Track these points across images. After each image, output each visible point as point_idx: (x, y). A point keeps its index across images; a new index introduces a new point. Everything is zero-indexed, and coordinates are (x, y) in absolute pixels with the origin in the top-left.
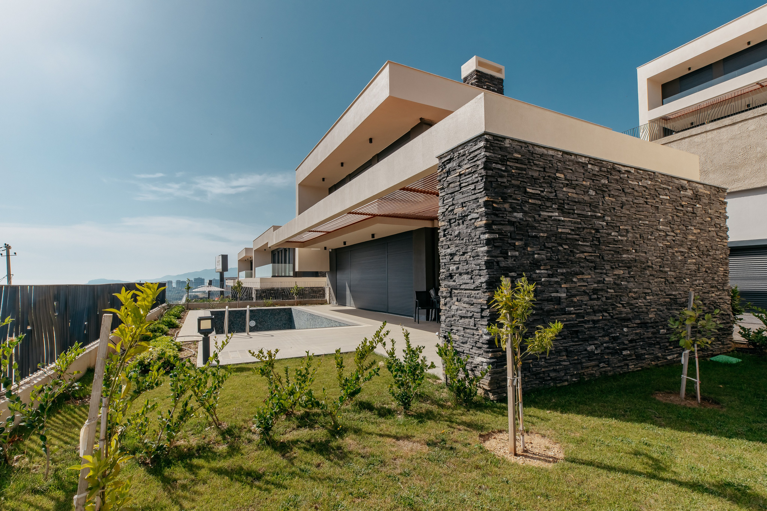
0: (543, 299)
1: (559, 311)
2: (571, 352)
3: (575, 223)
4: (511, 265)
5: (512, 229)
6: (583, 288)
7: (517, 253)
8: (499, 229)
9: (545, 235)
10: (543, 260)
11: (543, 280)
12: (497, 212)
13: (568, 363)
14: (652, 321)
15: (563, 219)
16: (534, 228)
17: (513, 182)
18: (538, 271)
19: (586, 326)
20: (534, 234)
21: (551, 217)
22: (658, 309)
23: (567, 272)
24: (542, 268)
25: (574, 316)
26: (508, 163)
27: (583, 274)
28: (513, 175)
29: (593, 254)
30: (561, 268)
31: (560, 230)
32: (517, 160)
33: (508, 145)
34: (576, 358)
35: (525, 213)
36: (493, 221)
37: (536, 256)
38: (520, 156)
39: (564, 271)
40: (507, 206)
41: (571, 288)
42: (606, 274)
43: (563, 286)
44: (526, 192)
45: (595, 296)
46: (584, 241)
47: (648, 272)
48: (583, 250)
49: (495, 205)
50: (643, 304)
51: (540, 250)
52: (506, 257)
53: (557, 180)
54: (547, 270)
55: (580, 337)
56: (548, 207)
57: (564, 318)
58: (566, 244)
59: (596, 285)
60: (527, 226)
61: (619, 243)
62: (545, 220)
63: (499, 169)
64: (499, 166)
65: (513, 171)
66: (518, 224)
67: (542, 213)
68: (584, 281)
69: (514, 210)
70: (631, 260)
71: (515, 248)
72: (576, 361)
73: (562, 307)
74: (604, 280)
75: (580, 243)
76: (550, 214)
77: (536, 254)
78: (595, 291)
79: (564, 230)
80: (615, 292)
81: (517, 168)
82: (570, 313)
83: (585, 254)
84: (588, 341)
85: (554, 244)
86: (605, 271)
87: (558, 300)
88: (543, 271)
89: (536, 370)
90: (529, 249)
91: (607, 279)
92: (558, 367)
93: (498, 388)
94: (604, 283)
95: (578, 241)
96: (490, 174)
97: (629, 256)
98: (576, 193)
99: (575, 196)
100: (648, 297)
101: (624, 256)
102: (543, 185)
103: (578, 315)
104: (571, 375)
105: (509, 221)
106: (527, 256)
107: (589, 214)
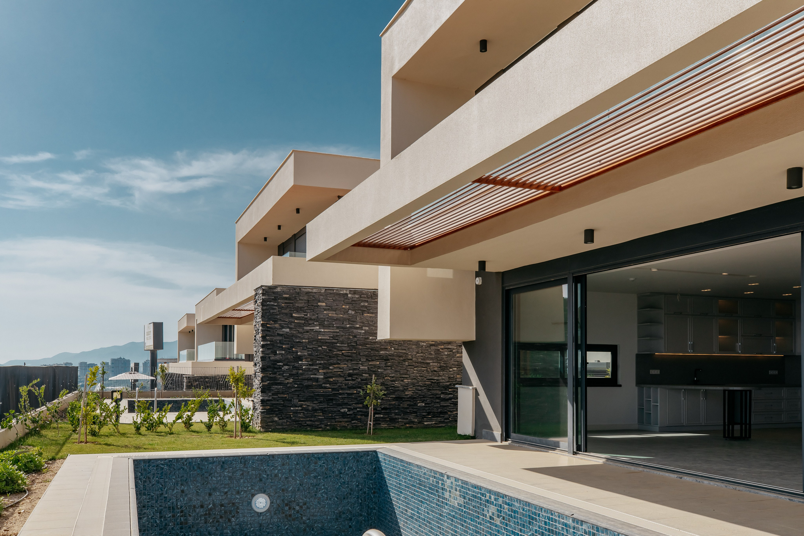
0: (303, 378)
1: (317, 386)
2: (325, 411)
3: (334, 332)
4: (278, 359)
5: (280, 338)
6: (339, 373)
7: (283, 352)
8: (271, 339)
9: (307, 341)
10: (305, 355)
11: (304, 367)
12: (269, 329)
13: (323, 418)
14: (408, 396)
15: (323, 330)
16: (297, 337)
17: (283, 311)
18: (300, 362)
19: (340, 397)
20: (297, 340)
21: (313, 330)
22: (416, 389)
23: (324, 363)
24: (304, 360)
25: (330, 390)
26: (279, 301)
27: (339, 364)
28: (283, 307)
29: (350, 352)
30: (319, 360)
31: (320, 338)
32: (286, 298)
33: (280, 290)
34: (330, 415)
35: (291, 329)
36: (266, 335)
37: (299, 353)
38: (288, 296)
39: (322, 362)
40: (277, 326)
41: (327, 373)
42: (362, 364)
43: (320, 371)
44: (292, 317)
45: (350, 378)
46: (341, 344)
47: (407, 363)
48: (340, 349)
49: (268, 325)
50: (400, 385)
51: (303, 350)
52: (275, 354)
53: (319, 307)
54: (308, 361)
55: (334, 403)
56: (310, 324)
57: (322, 390)
58: (324, 346)
59: (351, 371)
60: (293, 336)
61: (376, 344)
62: (307, 332)
63: (272, 305)
64: (272, 303)
65: (283, 305)
66: (285, 335)
67: (305, 328)
68: (340, 369)
69: (283, 327)
70: (389, 355)
71: (283, 349)
72: (330, 417)
73: (319, 383)
74: (359, 368)
75: (338, 345)
76: (312, 328)
77: (299, 352)
78: (350, 375)
79: (323, 338)
80: (369, 376)
81: (286, 303)
82: (325, 388)
83: (343, 352)
84: (342, 405)
85: (314, 346)
86: (361, 362)
87: (317, 380)
88: (303, 362)
89: (295, 419)
90: (294, 349)
91: (361, 368)
92: (313, 419)
93: (266, 426)
94: (359, 370)
95: (337, 343)
96: (265, 309)
97: (387, 352)
98: (336, 314)
99: (336, 315)
100: (405, 381)
101: (381, 352)
102: (307, 311)
103: (333, 389)
104: (325, 425)
105: (278, 334)
106: (292, 354)
107: (348, 326)
